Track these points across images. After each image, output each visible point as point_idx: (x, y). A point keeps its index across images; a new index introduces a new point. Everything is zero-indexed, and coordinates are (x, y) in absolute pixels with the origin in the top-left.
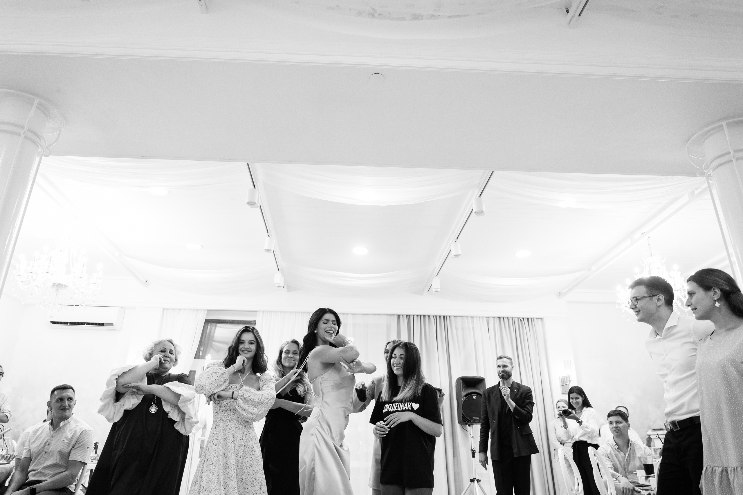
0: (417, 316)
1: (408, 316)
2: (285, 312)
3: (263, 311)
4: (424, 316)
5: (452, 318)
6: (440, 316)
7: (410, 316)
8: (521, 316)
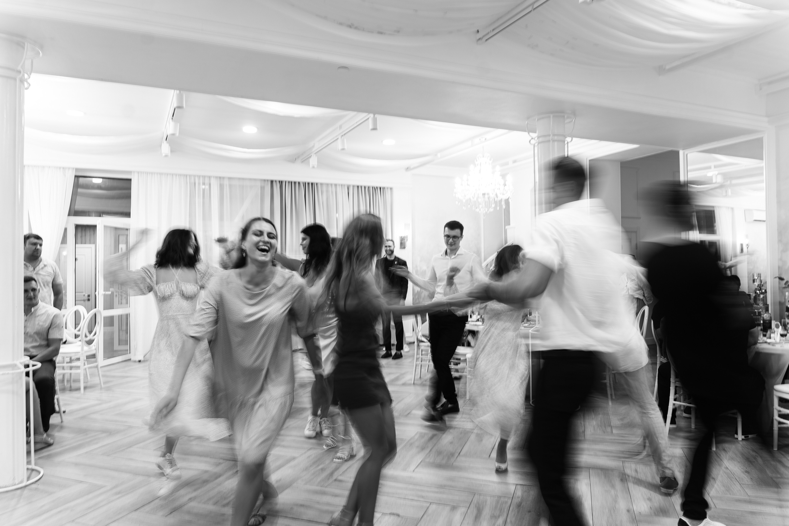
0: (289, 182)
1: (281, 182)
2: (161, 174)
3: (138, 173)
4: (295, 183)
5: (319, 186)
6: (308, 184)
7: (282, 182)
8: (375, 185)
